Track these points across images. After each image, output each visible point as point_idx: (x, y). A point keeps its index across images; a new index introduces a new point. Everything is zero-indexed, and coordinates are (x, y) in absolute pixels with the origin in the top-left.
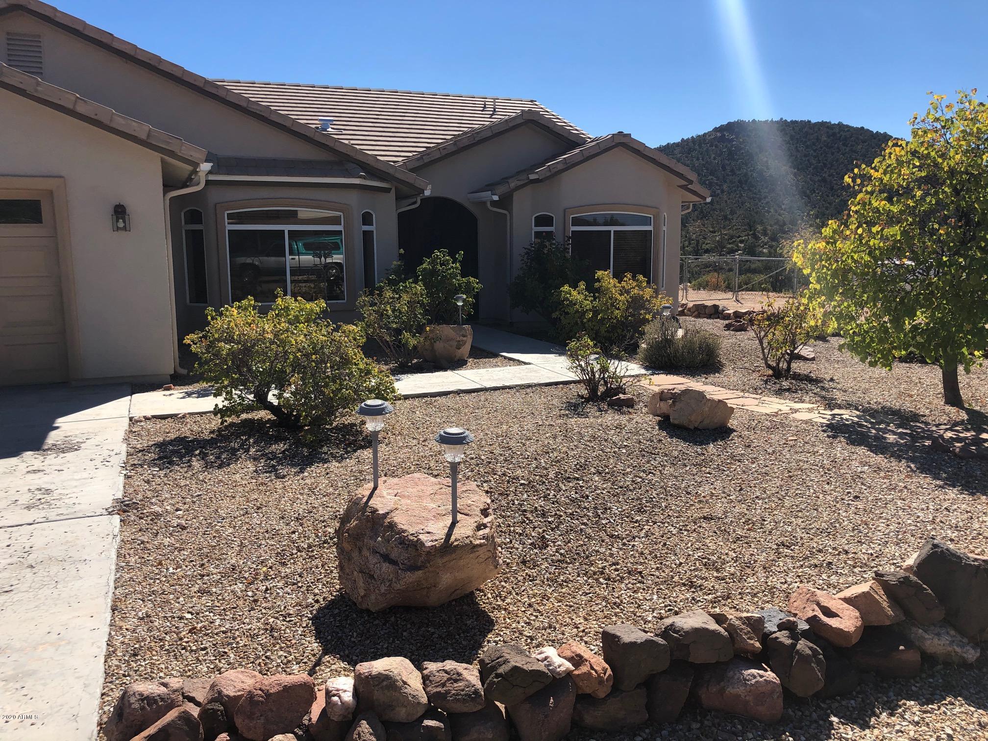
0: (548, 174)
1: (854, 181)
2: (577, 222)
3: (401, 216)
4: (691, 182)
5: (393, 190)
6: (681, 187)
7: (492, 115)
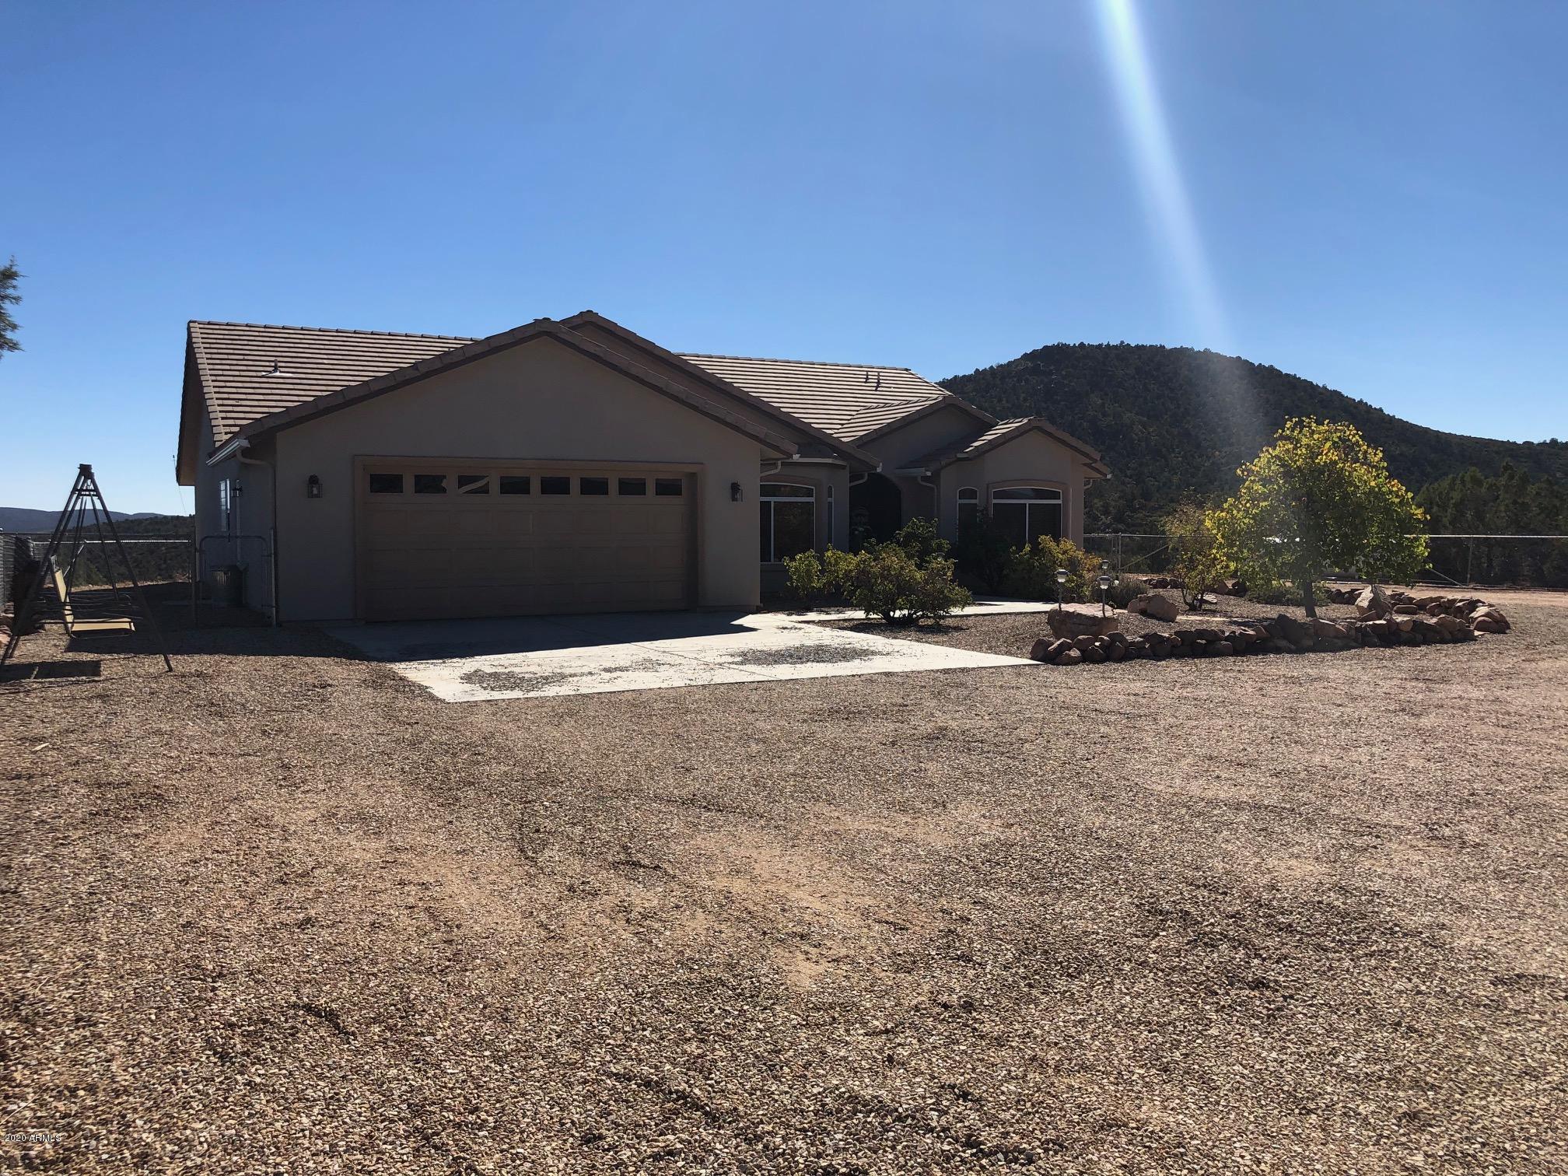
0: (977, 453)
1: (1243, 473)
2: (997, 495)
3: (851, 488)
4: (1095, 461)
5: (848, 468)
6: (1085, 465)
7: (877, 387)
